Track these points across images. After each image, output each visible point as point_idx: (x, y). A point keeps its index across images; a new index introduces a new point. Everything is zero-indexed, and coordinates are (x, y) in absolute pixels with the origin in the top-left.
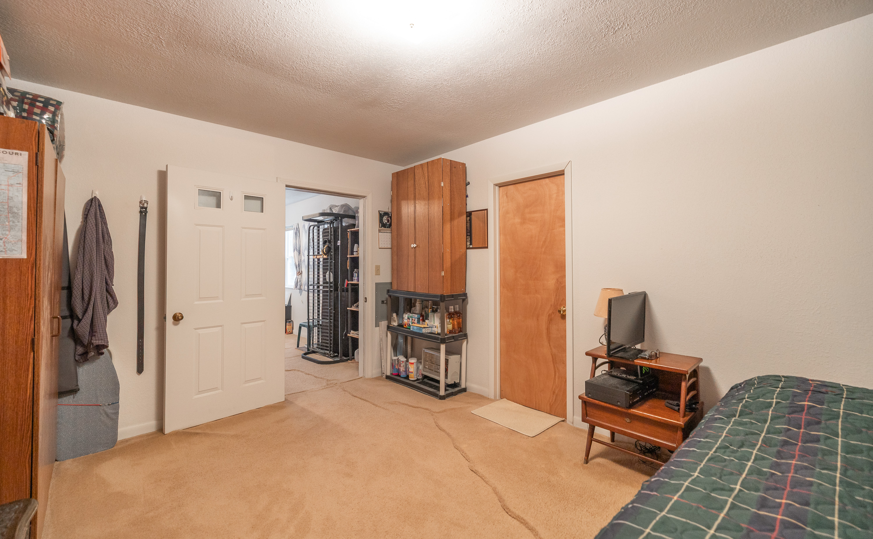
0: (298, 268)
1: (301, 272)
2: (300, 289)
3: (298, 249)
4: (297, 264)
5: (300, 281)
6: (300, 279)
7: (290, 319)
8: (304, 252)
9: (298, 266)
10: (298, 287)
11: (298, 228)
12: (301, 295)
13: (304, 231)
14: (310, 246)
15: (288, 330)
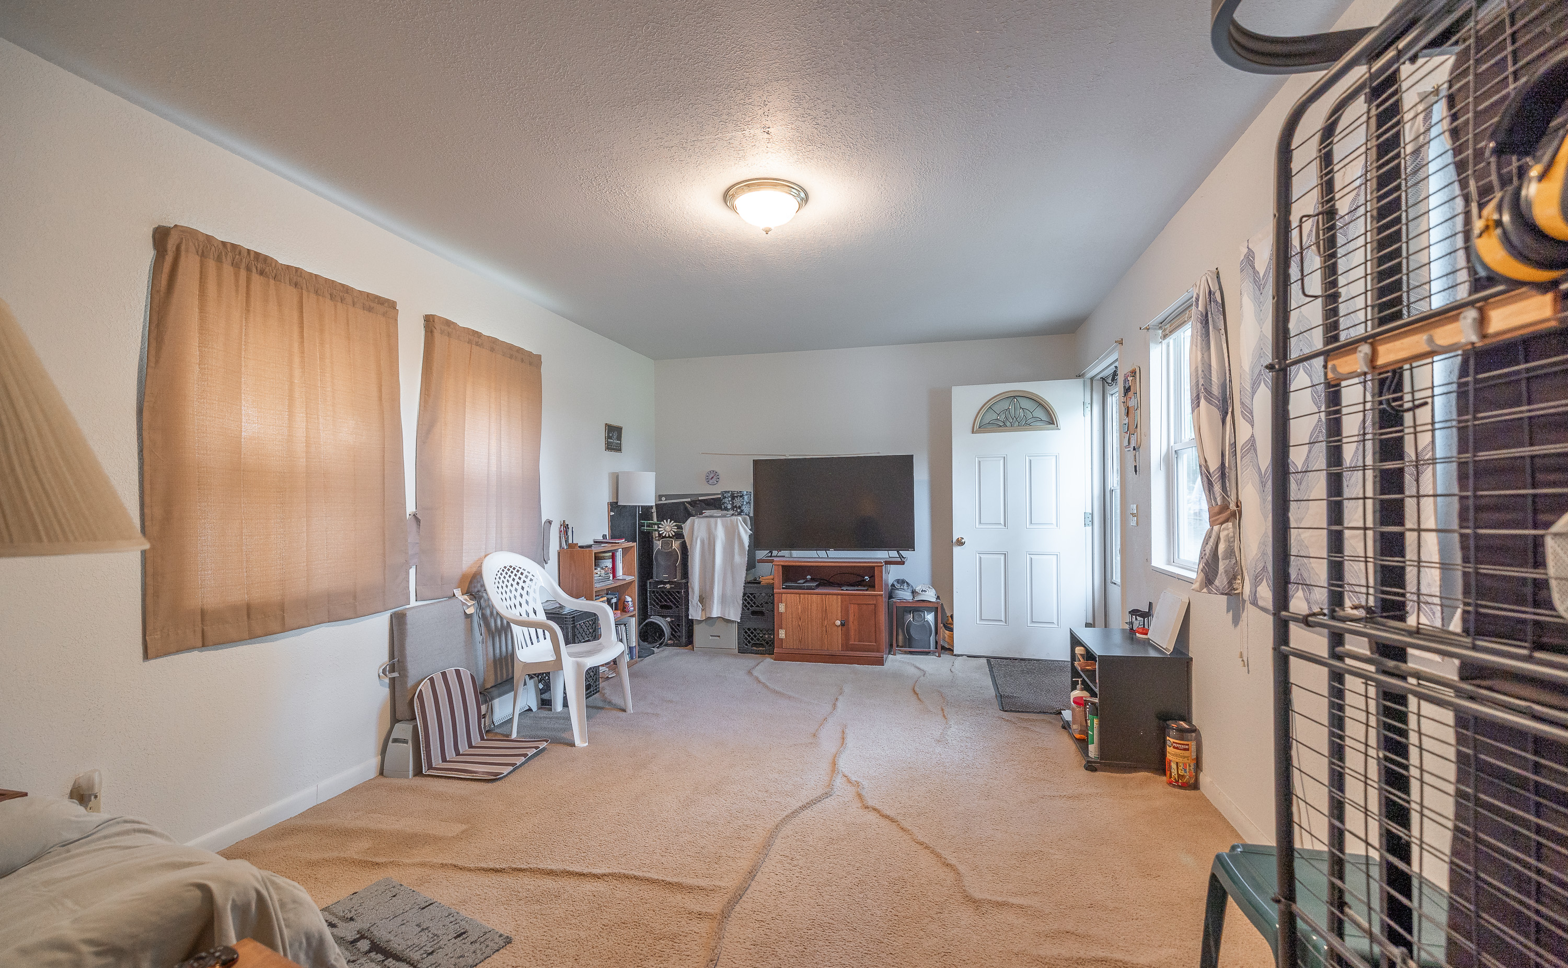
0: (1217, 488)
1: (1233, 507)
2: (1231, 592)
3: (1216, 390)
4: (1214, 466)
5: (1230, 553)
6: (1230, 541)
7: (1187, 718)
8: (1247, 402)
9: (1215, 478)
10: (1221, 581)
11: (1215, 287)
12: (1236, 621)
13: (1248, 287)
14: (1295, 289)
15: (1174, 766)
